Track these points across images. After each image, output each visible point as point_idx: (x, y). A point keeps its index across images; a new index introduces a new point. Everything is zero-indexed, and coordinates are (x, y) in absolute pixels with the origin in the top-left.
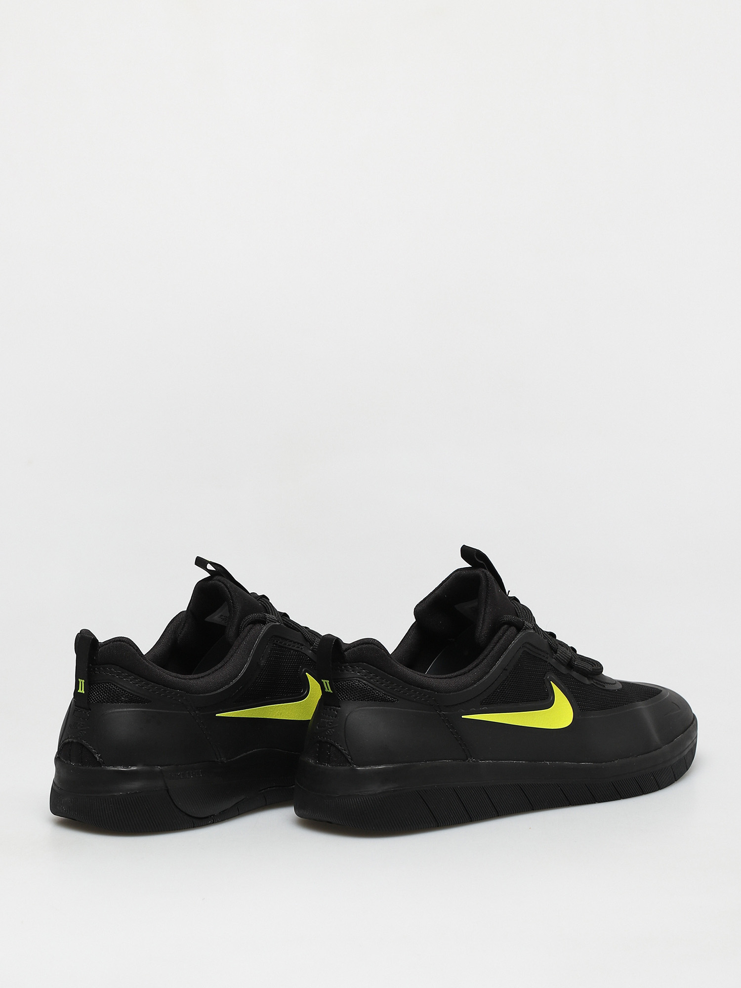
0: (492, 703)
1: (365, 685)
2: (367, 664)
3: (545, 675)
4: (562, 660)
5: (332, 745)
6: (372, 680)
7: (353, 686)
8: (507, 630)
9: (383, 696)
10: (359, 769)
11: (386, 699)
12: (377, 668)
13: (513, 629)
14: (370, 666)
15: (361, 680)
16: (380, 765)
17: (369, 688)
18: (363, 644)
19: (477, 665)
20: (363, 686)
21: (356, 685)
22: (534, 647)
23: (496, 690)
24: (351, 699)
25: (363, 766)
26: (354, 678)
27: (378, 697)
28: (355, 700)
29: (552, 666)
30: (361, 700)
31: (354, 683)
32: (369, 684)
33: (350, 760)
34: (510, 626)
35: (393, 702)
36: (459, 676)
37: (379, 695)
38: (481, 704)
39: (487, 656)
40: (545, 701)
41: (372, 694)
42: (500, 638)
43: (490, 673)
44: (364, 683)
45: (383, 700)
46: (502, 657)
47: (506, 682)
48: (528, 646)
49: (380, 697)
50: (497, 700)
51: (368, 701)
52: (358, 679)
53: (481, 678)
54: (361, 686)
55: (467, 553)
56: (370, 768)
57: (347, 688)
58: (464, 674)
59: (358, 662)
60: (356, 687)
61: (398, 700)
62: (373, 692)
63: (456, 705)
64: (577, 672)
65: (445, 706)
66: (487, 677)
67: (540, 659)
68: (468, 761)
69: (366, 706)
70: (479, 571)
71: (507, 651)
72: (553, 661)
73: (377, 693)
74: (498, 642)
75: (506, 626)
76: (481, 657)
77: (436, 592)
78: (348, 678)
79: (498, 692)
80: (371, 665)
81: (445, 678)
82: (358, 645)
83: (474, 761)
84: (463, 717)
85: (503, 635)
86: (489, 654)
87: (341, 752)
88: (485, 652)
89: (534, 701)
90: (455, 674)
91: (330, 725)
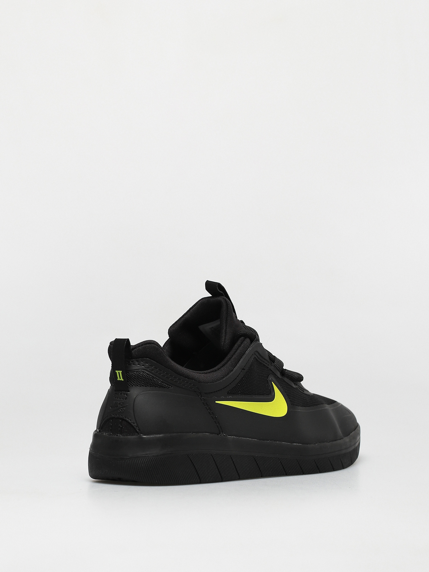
0: (235, 394)
1: (148, 374)
2: (149, 359)
3: (268, 377)
4: (278, 367)
5: (123, 419)
6: (153, 371)
7: (139, 375)
8: (244, 340)
9: (161, 383)
10: (144, 436)
11: (163, 386)
12: (157, 362)
13: (248, 340)
14: (151, 360)
15: (145, 371)
16: (159, 434)
17: (151, 377)
18: (146, 344)
19: (224, 366)
20: (146, 375)
21: (141, 375)
22: (260, 355)
23: (238, 384)
24: (137, 386)
25: (147, 435)
26: (139, 369)
27: (157, 384)
28: (140, 386)
29: (272, 371)
30: (145, 386)
31: (140, 374)
32: (151, 374)
33: (138, 430)
34: (246, 338)
35: (168, 388)
36: (212, 372)
37: (158, 382)
38: (228, 394)
39: (230, 359)
40: (269, 397)
41: (153, 382)
42: (239, 346)
43: (234, 371)
44: (147, 373)
45: (161, 386)
46: (242, 360)
47: (244, 379)
48: (257, 354)
49: (159, 384)
50: (238, 392)
51: (150, 387)
52: (143, 370)
53: (228, 374)
54: (145, 376)
55: (211, 286)
56: (153, 436)
57: (134, 378)
58: (215, 371)
59: (143, 358)
60: (141, 377)
61: (171, 387)
62: (154, 380)
63: (212, 393)
64: (287, 378)
65: (205, 393)
66: (232, 373)
67: (264, 365)
68: (221, 435)
69: (149, 391)
70: (220, 298)
71: (245, 355)
72: (272, 368)
73: (157, 381)
74: (238, 349)
75: (243, 338)
76: (226, 360)
77: (185, 317)
78: (135, 370)
79: (239, 385)
80: (153, 360)
81: (203, 373)
82: (142, 345)
83: (225, 436)
84: (216, 402)
85: (241, 344)
86: (232, 357)
87: (131, 424)
88: (229, 356)
89: (262, 395)
90: (209, 371)
91: (121, 405)
